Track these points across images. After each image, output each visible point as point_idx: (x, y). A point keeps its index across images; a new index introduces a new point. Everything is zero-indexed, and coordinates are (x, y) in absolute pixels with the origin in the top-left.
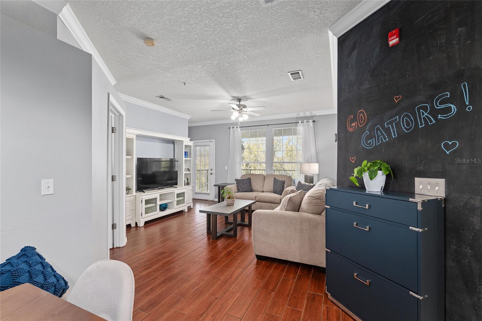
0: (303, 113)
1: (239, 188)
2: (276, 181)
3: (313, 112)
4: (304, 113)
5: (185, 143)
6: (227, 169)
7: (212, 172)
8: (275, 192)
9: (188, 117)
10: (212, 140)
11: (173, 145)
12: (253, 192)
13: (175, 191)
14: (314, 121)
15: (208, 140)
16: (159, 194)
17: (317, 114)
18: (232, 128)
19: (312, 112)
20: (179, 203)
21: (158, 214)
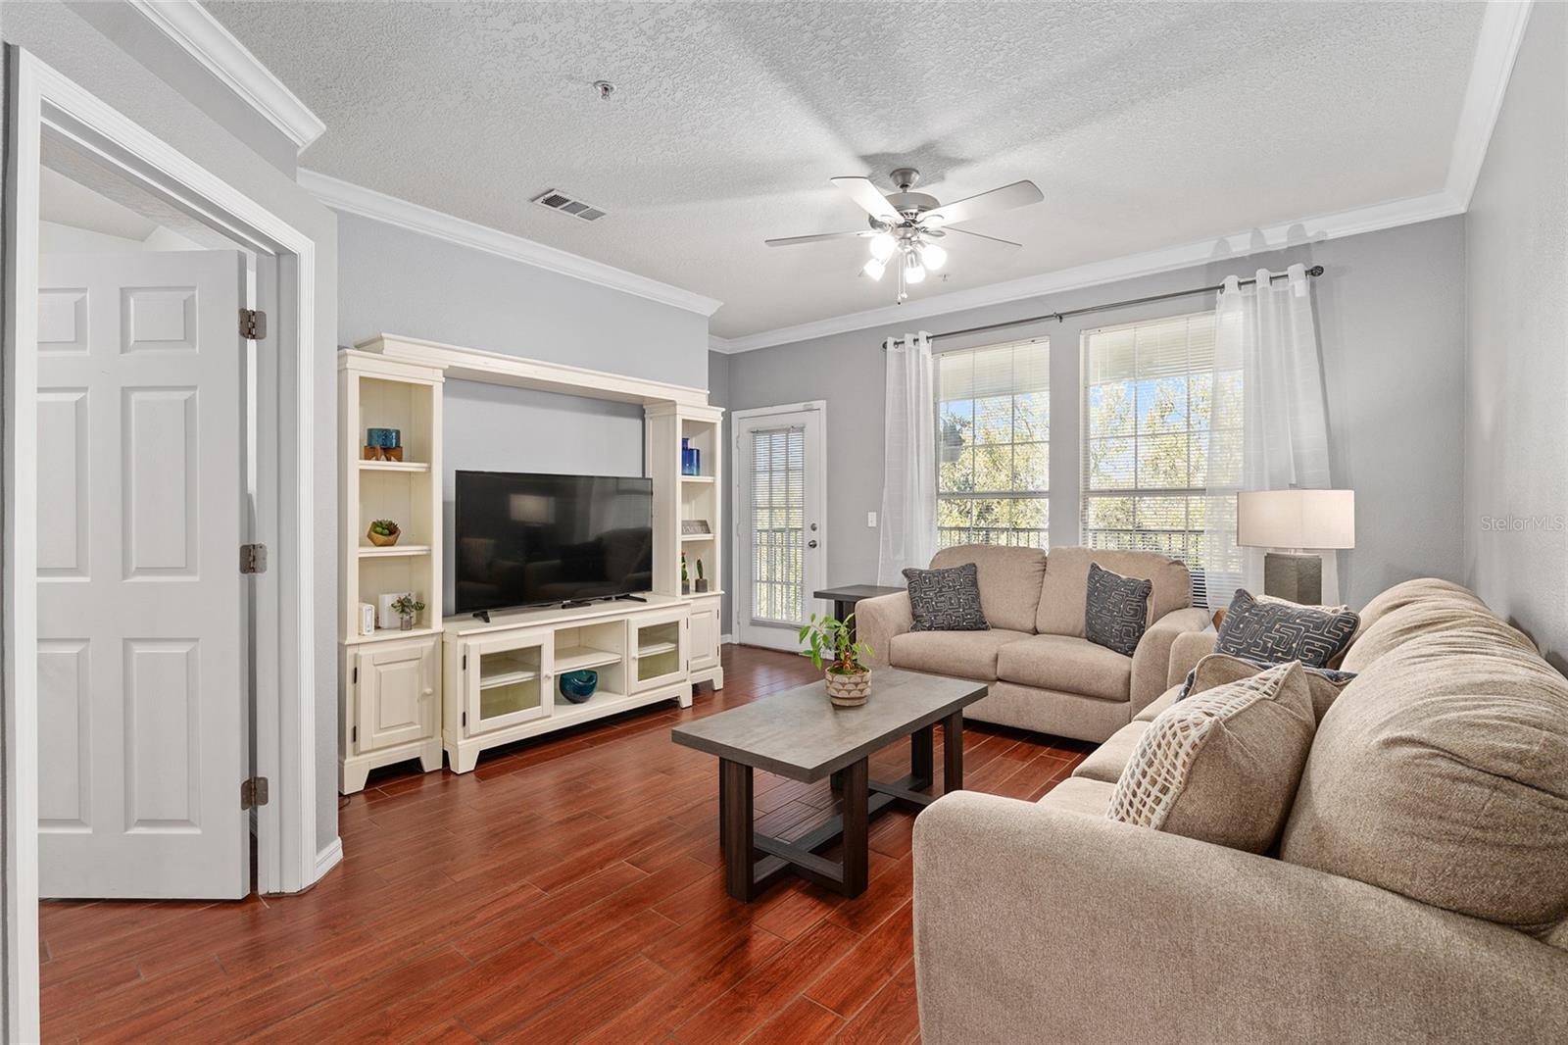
0: (1249, 235)
1: (920, 611)
2: (1099, 583)
3: (1305, 223)
4: (1257, 234)
5: (683, 413)
6: (875, 525)
7: (814, 536)
8: (1095, 637)
9: (708, 307)
10: (816, 404)
11: (639, 422)
12: (986, 629)
13: (632, 618)
14: (1315, 272)
15: (800, 406)
16: (550, 631)
17: (1330, 236)
18: (896, 343)
19: (1302, 226)
20: (649, 668)
21: (549, 716)
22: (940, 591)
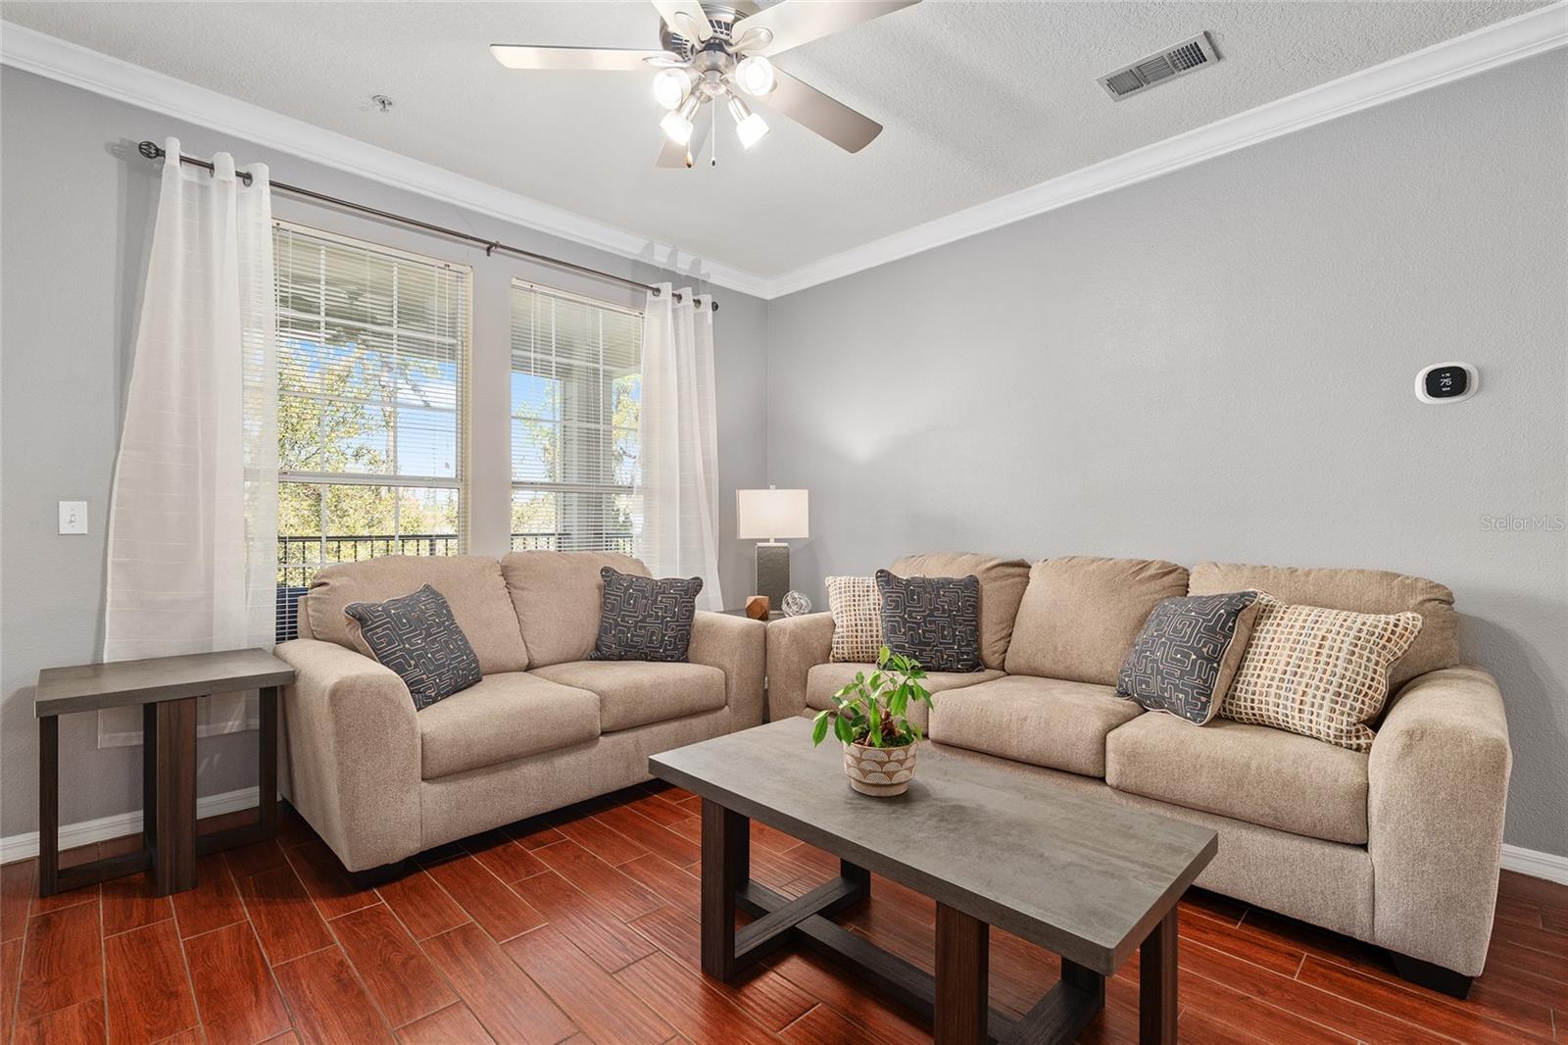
2: (616, 584)
6: (79, 530)
12: (481, 678)
14: (715, 307)
22: (429, 635)
